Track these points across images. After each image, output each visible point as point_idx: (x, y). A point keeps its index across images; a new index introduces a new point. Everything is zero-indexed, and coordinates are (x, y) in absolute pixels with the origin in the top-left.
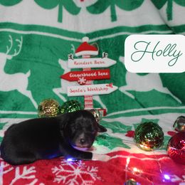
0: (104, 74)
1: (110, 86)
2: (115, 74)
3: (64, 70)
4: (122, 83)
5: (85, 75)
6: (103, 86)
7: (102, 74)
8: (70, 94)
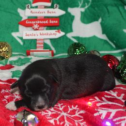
0: (55, 22)
1: (59, 32)
2: (64, 23)
3: (22, 18)
4: (69, 30)
5: (38, 22)
6: (53, 31)
7: (52, 22)
8: (25, 37)
